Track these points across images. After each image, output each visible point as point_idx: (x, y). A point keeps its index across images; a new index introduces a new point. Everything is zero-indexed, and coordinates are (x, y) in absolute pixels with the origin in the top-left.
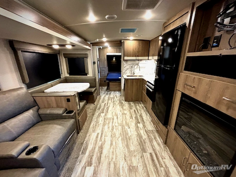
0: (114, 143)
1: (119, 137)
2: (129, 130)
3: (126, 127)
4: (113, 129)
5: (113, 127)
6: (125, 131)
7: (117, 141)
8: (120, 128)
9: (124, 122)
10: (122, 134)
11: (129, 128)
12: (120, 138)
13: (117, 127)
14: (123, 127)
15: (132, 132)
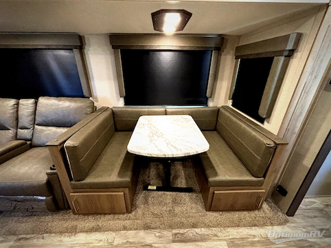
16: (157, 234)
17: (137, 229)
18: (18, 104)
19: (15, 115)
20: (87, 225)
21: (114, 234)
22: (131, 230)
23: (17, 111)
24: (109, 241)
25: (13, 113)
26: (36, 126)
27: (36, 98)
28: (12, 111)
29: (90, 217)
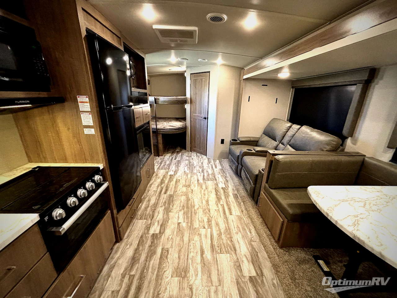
0: (204, 202)
1: (198, 209)
2: (181, 220)
3: (184, 225)
4: (209, 221)
5: (210, 226)
6: (188, 218)
7: (201, 205)
8: (196, 225)
9: (186, 239)
10: (193, 214)
11: (179, 224)
12: (196, 208)
13: (202, 224)
14: (191, 227)
15: (177, 215)
16: (275, 282)
17: (270, 258)
18: (290, 127)
19: (284, 134)
20: (256, 220)
21: (258, 240)
22: (267, 253)
23: (287, 131)
24: (253, 238)
25: (285, 132)
26: (280, 144)
27: (302, 126)
28: (285, 130)
29: (261, 220)
